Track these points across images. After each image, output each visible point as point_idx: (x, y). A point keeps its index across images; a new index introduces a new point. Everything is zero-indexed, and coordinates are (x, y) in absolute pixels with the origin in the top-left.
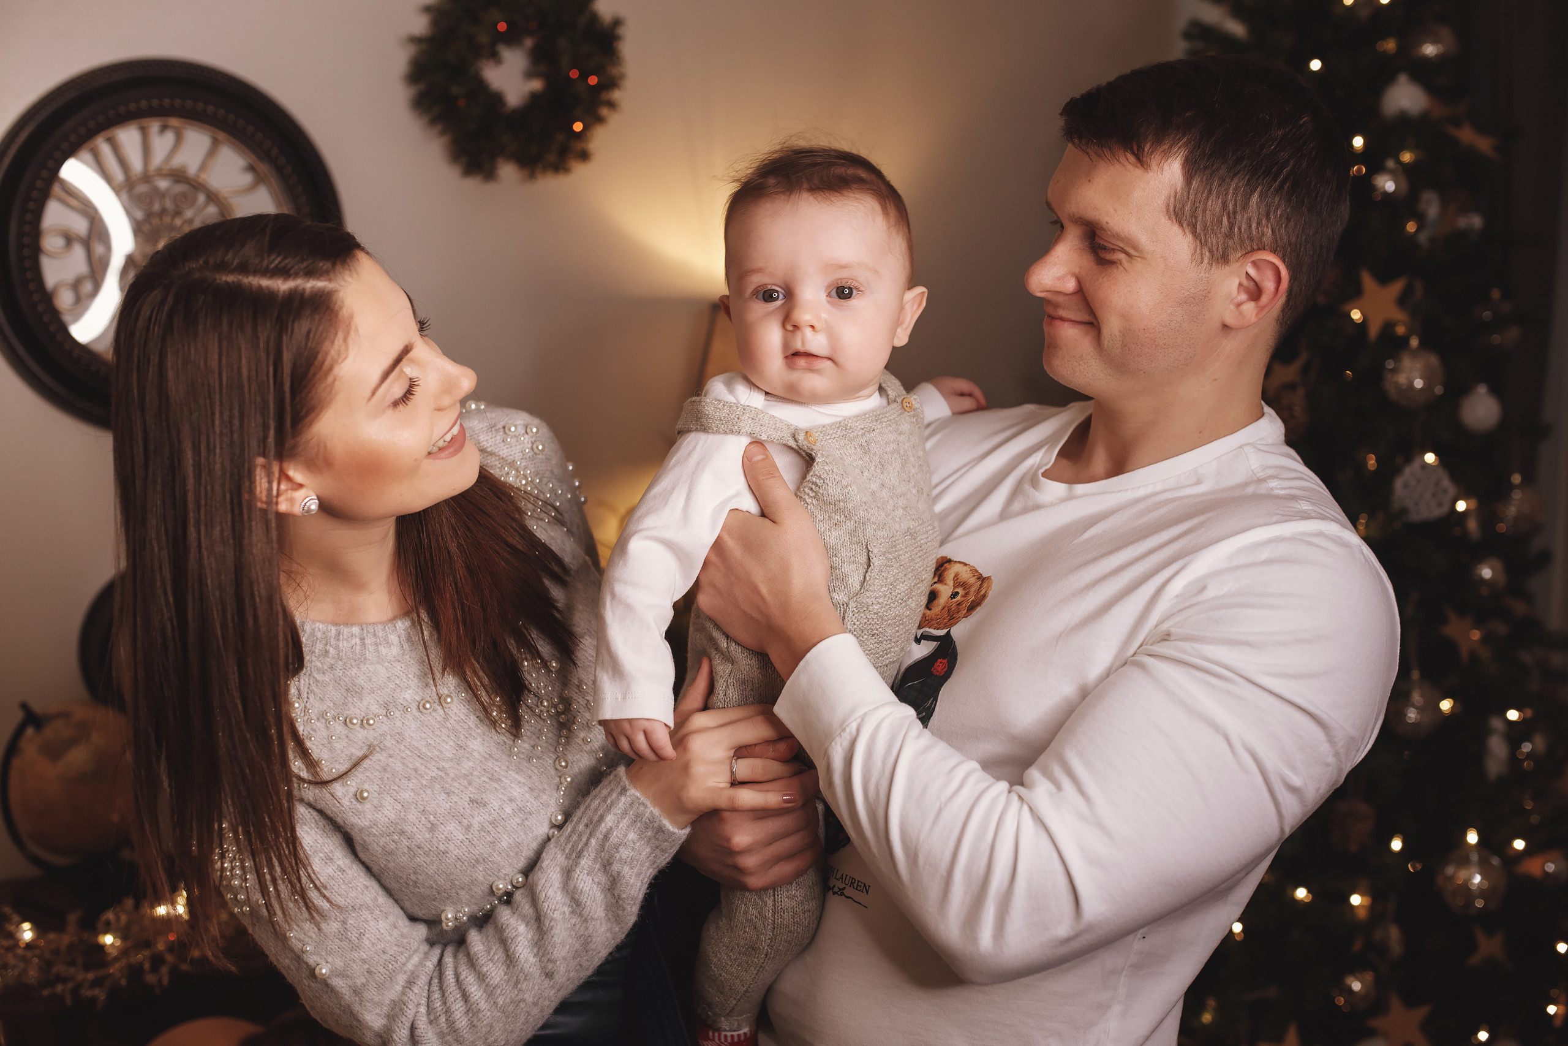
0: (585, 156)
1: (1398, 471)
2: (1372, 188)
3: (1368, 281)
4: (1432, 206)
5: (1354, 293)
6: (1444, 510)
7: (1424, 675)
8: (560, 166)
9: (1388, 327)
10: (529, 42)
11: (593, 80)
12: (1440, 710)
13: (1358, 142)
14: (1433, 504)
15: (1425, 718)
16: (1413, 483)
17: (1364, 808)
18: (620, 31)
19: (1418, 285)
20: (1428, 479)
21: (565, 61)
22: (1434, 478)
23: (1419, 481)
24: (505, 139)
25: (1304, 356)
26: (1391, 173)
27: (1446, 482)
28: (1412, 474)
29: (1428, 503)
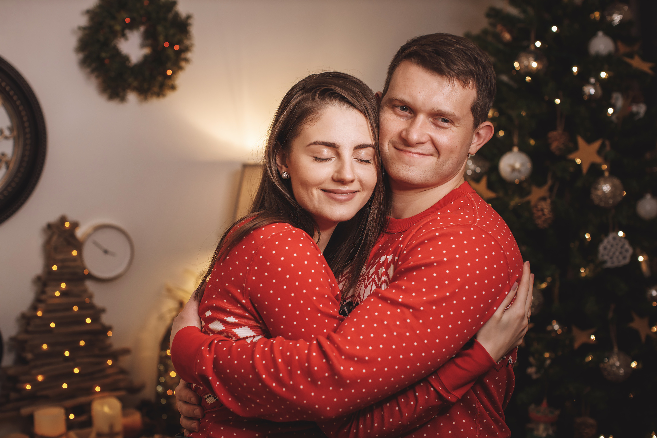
0: (173, 88)
1: (601, 241)
2: (583, 93)
3: (581, 142)
4: (618, 99)
5: (576, 148)
6: (627, 261)
7: (620, 348)
8: (160, 93)
9: (593, 165)
10: (142, 29)
11: (177, 47)
12: (631, 367)
13: (575, 69)
14: (621, 258)
15: (622, 371)
16: (609, 247)
17: (591, 421)
18: (190, 21)
19: (607, 143)
20: (617, 244)
21: (161, 38)
22: (620, 244)
23: (612, 246)
24: (130, 80)
25: (549, 183)
26: (594, 85)
27: (627, 246)
28: (608, 242)
29: (617, 258)
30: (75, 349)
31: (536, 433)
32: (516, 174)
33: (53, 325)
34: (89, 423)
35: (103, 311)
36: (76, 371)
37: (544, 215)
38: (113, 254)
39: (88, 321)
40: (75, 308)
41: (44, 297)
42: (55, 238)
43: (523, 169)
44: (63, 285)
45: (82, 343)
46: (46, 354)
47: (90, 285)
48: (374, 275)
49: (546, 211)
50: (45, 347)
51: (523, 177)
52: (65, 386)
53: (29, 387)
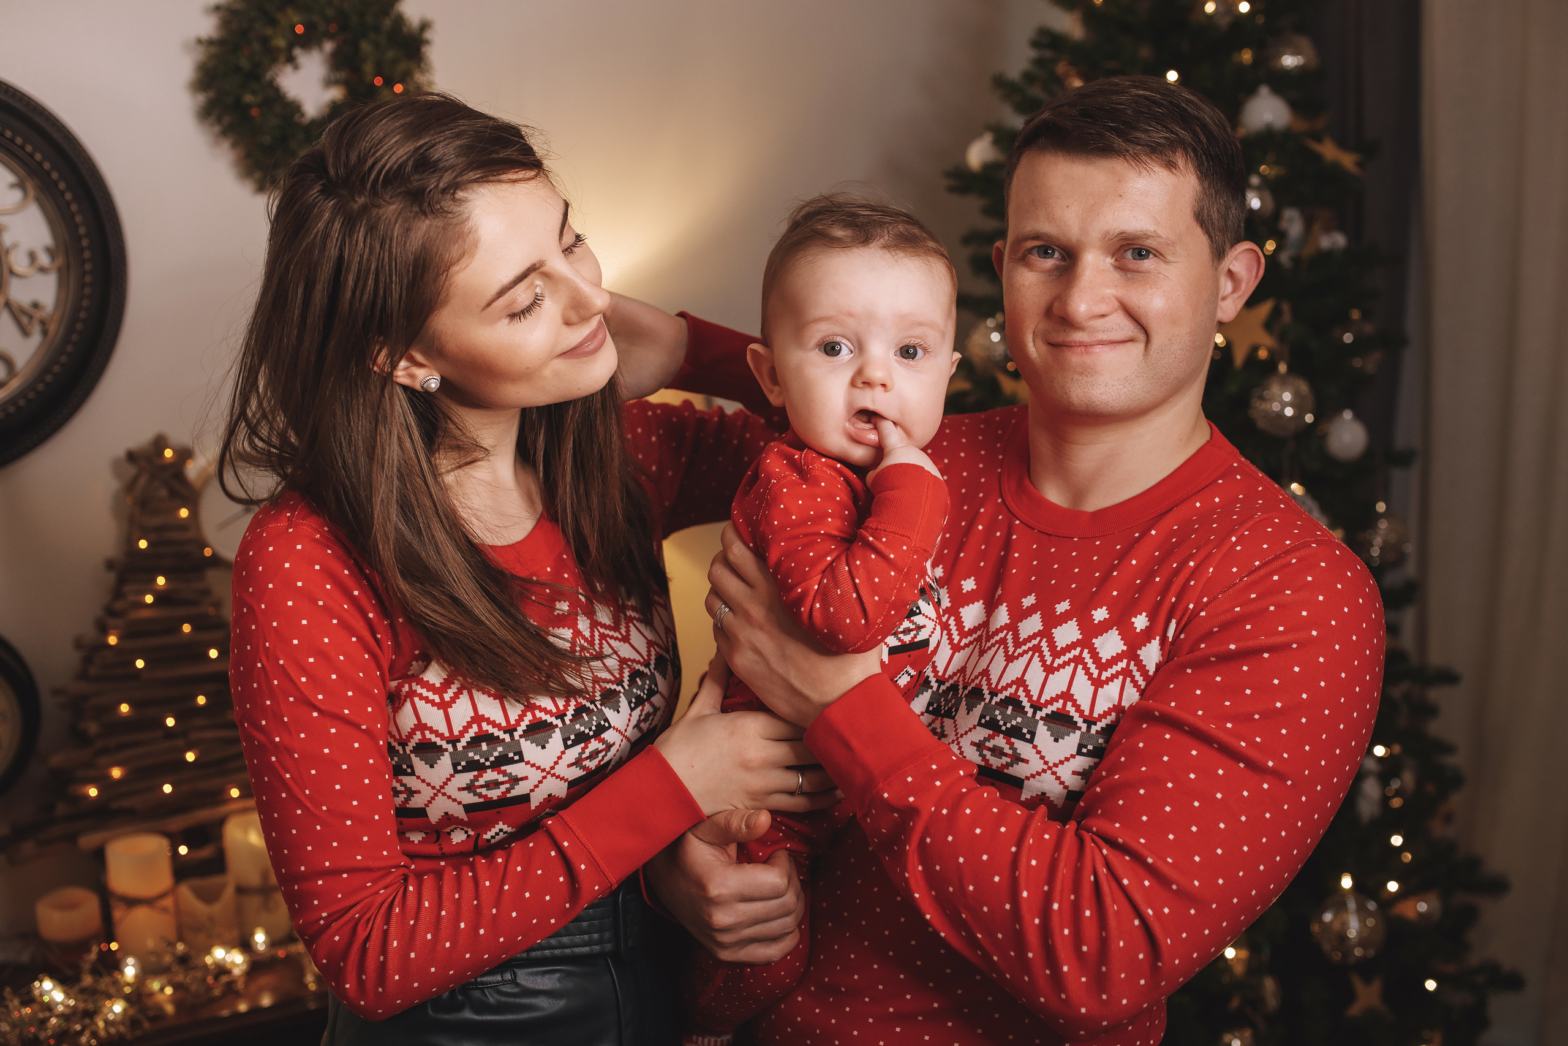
4: (1293, 223)
9: (1252, 352)
10: (329, 46)
18: (428, 35)
19: (1286, 307)
21: (368, 68)
30: (186, 712)
33: (140, 664)
34: (218, 864)
36: (190, 757)
39: (213, 654)
40: (187, 628)
41: (119, 605)
42: (143, 481)
44: (161, 581)
45: (201, 700)
46: (127, 724)
47: (215, 580)
50: (125, 708)
52: (167, 789)
53: (93, 792)
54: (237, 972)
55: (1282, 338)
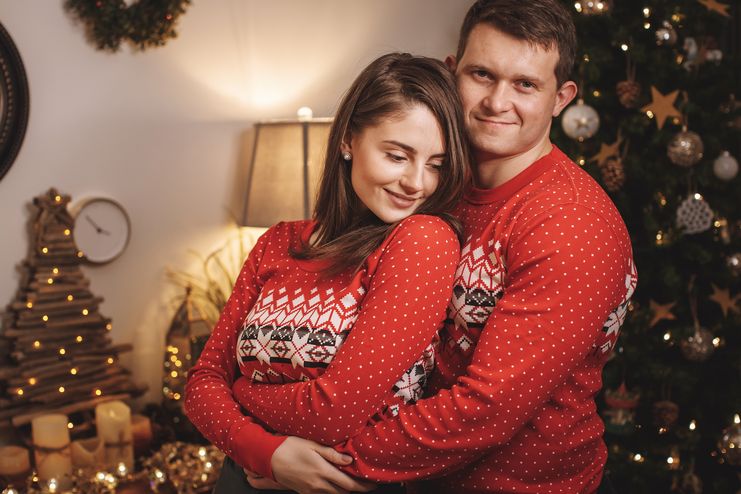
0: (173, 35)
1: (680, 204)
2: (656, 38)
3: (655, 93)
4: (691, 47)
5: (648, 100)
6: (708, 226)
7: (701, 324)
8: (158, 42)
9: (669, 120)
12: (713, 345)
13: (646, 11)
14: (701, 223)
15: (705, 350)
16: (688, 211)
17: (672, 405)
19: (685, 94)
20: (697, 208)
22: (700, 207)
23: (691, 209)
24: (126, 26)
25: (620, 140)
26: (667, 29)
27: (708, 210)
28: (688, 205)
29: (697, 223)
30: (71, 346)
31: (613, 421)
32: (583, 130)
33: (45, 318)
34: (92, 432)
35: (101, 300)
36: (74, 372)
37: (615, 176)
38: (108, 233)
39: (85, 312)
40: (70, 298)
41: (34, 285)
42: (44, 215)
43: (590, 125)
44: (56, 271)
45: (79, 339)
46: (39, 353)
47: (85, 271)
48: (468, 256)
49: (617, 172)
50: (37, 344)
51: (589, 134)
52: (62, 390)
53: (20, 392)
54: (111, 487)
55: (683, 112)
